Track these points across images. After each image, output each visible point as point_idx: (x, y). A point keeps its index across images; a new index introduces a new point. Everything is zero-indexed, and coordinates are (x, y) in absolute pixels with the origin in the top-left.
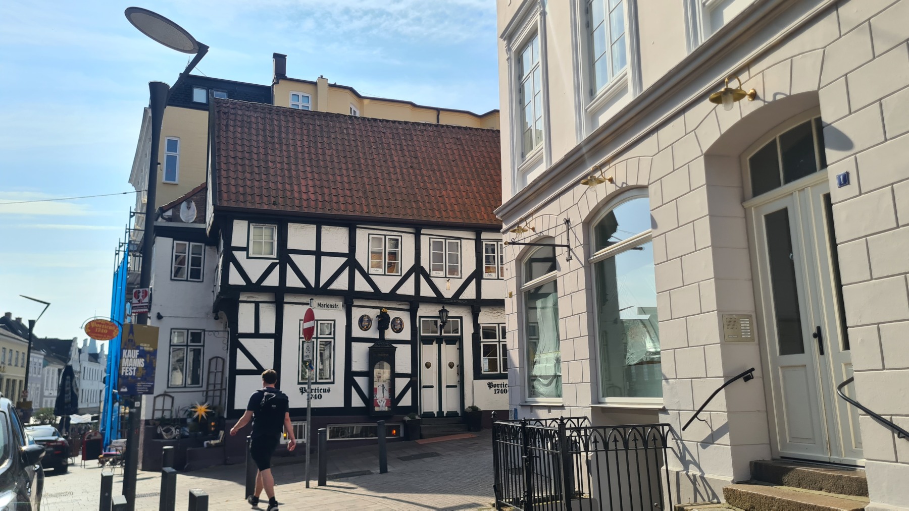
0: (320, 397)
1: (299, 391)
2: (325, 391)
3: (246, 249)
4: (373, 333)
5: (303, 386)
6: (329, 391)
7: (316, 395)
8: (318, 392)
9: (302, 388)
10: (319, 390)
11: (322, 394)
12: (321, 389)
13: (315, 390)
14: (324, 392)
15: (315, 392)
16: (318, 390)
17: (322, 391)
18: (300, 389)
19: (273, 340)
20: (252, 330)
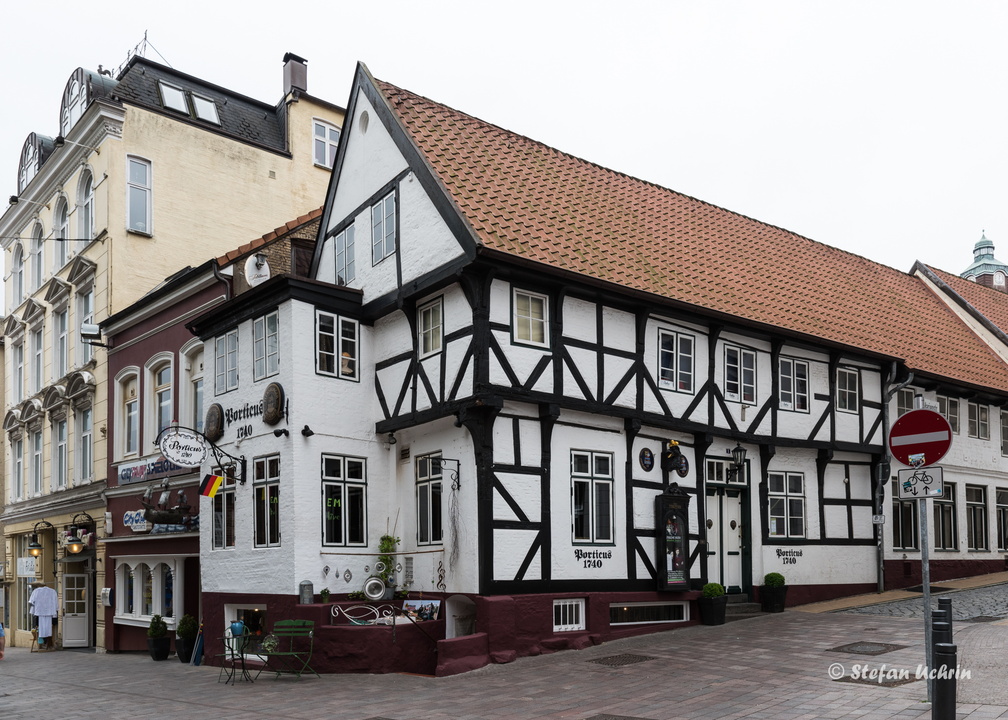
0: (600, 564)
1: (574, 555)
3: (509, 329)
4: (656, 475)
5: (579, 548)
6: (610, 556)
7: (595, 561)
8: (597, 557)
9: (578, 551)
10: (598, 555)
11: (602, 560)
12: (601, 553)
13: (594, 553)
14: (604, 557)
15: (594, 557)
16: (597, 553)
17: (602, 556)
19: (539, 477)
20: (511, 461)
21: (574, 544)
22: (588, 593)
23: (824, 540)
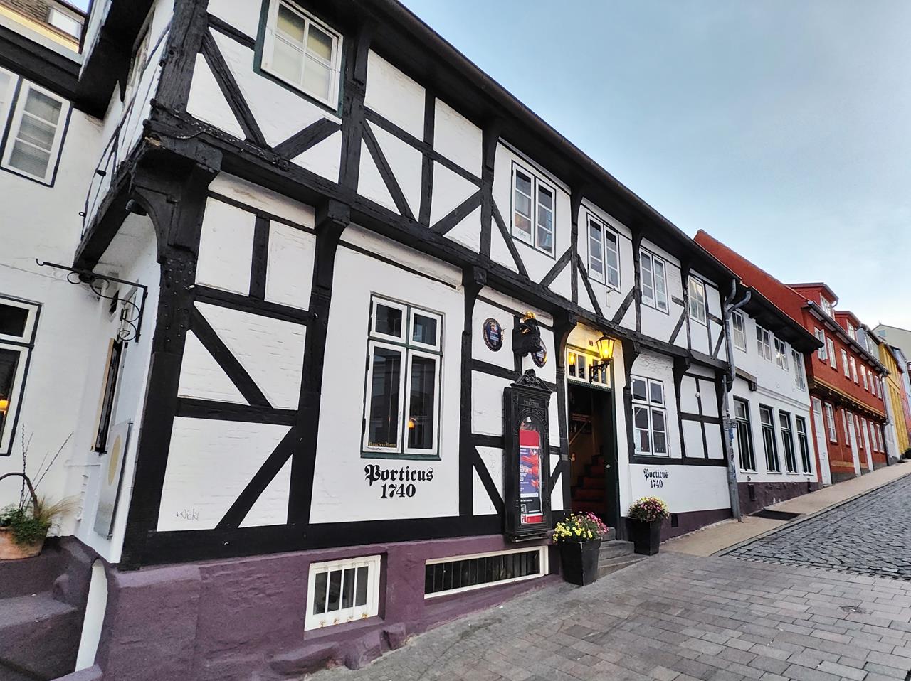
0: (411, 491)
1: (364, 474)
2: (422, 476)
3: (253, 45)
4: (504, 358)
5: (374, 462)
6: (430, 476)
7: (402, 486)
8: (408, 479)
9: (372, 467)
10: (410, 475)
11: (417, 483)
12: (415, 472)
13: (402, 472)
14: (419, 479)
15: (401, 479)
16: (407, 472)
17: (416, 476)
18: (367, 470)
19: (302, 329)
20: (242, 287)
21: (364, 455)
22: (385, 546)
23: (684, 460)
